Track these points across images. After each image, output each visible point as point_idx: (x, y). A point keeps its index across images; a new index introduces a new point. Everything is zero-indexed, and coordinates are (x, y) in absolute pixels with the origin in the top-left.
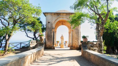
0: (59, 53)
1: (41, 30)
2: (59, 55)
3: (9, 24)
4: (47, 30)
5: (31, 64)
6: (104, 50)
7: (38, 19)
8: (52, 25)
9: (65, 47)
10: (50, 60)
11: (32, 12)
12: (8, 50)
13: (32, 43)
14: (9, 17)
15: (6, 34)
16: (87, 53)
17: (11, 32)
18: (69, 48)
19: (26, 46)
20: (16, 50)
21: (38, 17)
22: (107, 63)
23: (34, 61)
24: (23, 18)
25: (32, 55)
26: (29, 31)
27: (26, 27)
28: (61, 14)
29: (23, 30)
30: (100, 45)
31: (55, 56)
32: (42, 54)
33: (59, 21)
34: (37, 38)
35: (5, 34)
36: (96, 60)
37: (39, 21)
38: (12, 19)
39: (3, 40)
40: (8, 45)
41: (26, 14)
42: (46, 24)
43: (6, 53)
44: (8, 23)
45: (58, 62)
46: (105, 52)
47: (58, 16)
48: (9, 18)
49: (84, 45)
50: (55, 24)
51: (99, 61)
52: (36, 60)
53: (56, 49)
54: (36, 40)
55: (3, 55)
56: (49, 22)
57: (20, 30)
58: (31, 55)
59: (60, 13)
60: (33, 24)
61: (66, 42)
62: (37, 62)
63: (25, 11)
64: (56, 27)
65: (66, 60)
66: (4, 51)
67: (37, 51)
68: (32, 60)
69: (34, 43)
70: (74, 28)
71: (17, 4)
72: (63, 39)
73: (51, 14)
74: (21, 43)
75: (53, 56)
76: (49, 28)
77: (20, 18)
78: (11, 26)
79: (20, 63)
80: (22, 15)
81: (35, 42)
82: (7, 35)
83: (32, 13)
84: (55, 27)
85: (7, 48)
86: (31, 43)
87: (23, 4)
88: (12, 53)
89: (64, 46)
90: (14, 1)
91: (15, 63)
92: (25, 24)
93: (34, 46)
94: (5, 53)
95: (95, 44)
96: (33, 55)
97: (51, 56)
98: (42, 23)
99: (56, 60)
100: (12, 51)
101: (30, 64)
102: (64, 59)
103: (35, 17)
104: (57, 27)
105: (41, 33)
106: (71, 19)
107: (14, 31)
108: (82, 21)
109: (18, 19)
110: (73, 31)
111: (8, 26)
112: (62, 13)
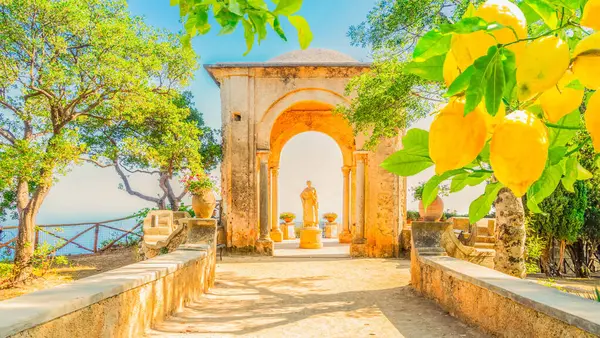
0: (296, 276)
1: (199, 157)
2: (293, 282)
3: (28, 128)
4: (228, 156)
5: (153, 327)
6: (529, 260)
7: (181, 102)
8: (253, 129)
9: (326, 245)
10: (251, 307)
11: (147, 61)
12: (36, 262)
13: (153, 225)
14: (25, 92)
15: (20, 182)
16: (437, 276)
17: (42, 171)
18: (346, 250)
19: (123, 240)
20: (72, 259)
21: (179, 89)
22: (542, 325)
23: (170, 314)
24: (98, 94)
25: (154, 283)
26: (138, 161)
27: (118, 143)
28: (302, 72)
29: (103, 159)
30: (507, 232)
31: (273, 289)
32: (209, 282)
33: (291, 111)
34: (179, 199)
35: (13, 181)
36: (484, 309)
37: (186, 111)
38: (45, 102)
39: (7, 210)
40: (30, 235)
41: (116, 76)
42: (224, 125)
43: (25, 275)
44: (26, 123)
45: (293, 318)
46: (535, 269)
47: (286, 81)
48: (26, 98)
49: (425, 234)
50: (271, 124)
51: (502, 311)
52: (180, 309)
53: (276, 252)
54: (173, 207)
55: (8, 287)
56: (239, 117)
57: (87, 156)
58: (150, 287)
59: (296, 67)
60: (155, 128)
61: (330, 218)
62: (184, 320)
63: (109, 56)
64: (273, 139)
65: (332, 310)
66: (12, 266)
67: (181, 263)
68: (158, 309)
69: (166, 224)
70: (372, 143)
71: (64, 21)
72: (314, 202)
73: (245, 71)
74: (97, 225)
75: (263, 291)
76: (238, 148)
77: (84, 96)
78: (39, 140)
79: (101, 324)
80: (93, 79)
81: (170, 219)
82: (25, 187)
83: (147, 69)
84: (268, 139)
85: (29, 250)
86: (147, 227)
87: (94, 18)
88: (53, 277)
89: (321, 240)
90: (49, 6)
91: (71, 325)
92: (114, 129)
93: (164, 238)
94: (18, 275)
95: (483, 230)
96: (160, 284)
97: (253, 287)
98: (201, 122)
99: (282, 311)
100: (54, 265)
101: (148, 331)
102: (322, 305)
103: (164, 89)
104: (283, 142)
105: (200, 171)
106: (354, 95)
107: (56, 166)
108: (414, 107)
109: (77, 102)
110: (365, 159)
111: (25, 138)
112: (307, 66)
